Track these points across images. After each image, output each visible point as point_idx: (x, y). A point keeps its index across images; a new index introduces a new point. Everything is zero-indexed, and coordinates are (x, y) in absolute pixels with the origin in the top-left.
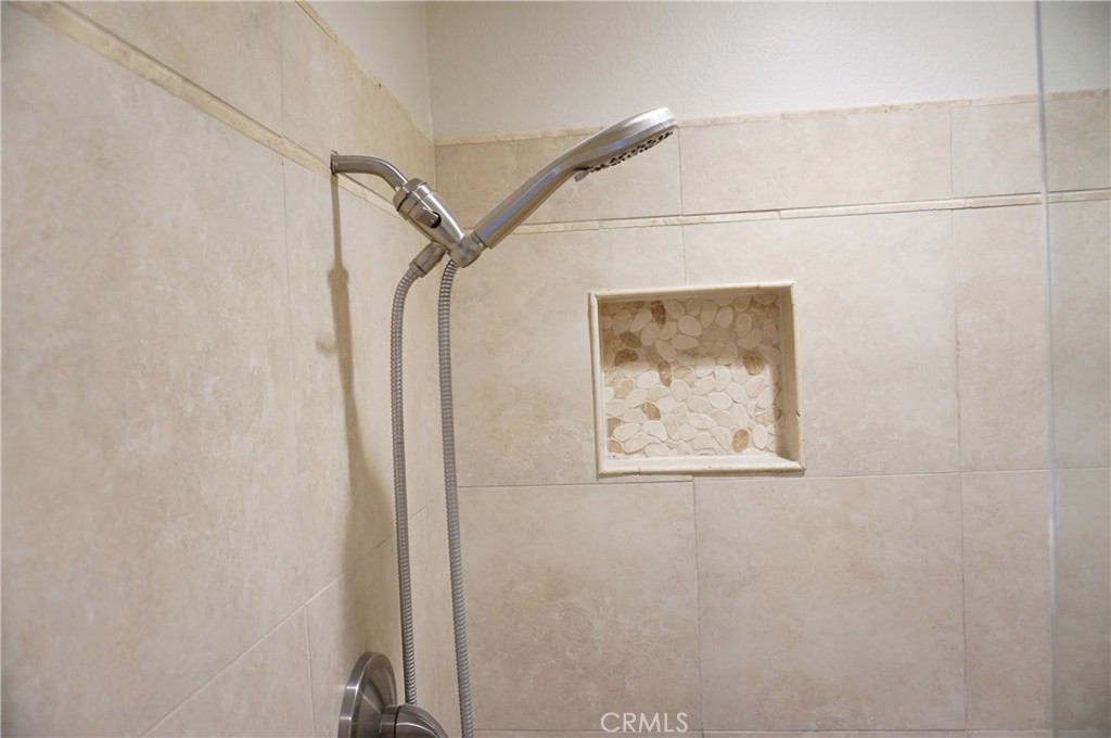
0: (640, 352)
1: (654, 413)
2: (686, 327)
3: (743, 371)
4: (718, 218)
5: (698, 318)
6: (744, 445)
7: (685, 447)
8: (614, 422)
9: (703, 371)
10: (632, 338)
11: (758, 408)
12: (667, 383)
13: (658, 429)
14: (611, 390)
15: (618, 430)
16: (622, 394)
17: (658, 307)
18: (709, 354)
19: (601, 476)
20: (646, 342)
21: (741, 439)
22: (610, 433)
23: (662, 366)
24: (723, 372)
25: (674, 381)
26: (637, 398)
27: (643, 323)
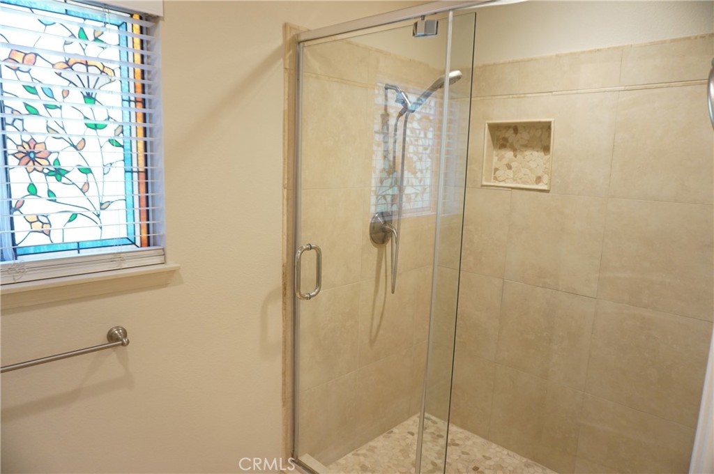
0: (508, 144)
1: (509, 167)
2: (525, 136)
3: (542, 154)
4: (530, 95)
5: (529, 133)
6: (539, 182)
7: (519, 181)
8: (496, 170)
9: (528, 153)
10: (505, 139)
11: (546, 168)
12: (516, 156)
13: (510, 173)
14: (497, 158)
15: (497, 172)
16: (501, 159)
17: (515, 128)
18: (531, 147)
19: (483, 186)
20: (510, 141)
21: (539, 180)
22: (494, 174)
23: (515, 150)
24: (536, 154)
25: (518, 156)
26: (505, 161)
27: (510, 134)
